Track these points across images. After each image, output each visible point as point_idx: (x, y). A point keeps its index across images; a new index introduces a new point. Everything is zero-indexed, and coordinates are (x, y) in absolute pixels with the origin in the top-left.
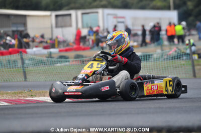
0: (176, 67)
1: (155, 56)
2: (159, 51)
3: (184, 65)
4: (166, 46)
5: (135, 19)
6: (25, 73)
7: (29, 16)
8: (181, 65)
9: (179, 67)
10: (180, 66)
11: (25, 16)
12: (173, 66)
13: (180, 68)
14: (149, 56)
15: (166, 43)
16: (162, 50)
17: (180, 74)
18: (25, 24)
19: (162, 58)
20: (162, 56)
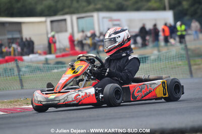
0: (172, 68)
1: (152, 57)
2: (156, 52)
3: (180, 65)
4: (162, 47)
5: (130, 21)
6: (21, 80)
7: (24, 23)
8: (177, 65)
9: (175, 68)
11: (20, 24)
13: (177, 69)
14: (145, 58)
15: (162, 43)
17: (176, 74)
18: (20, 31)
19: (158, 59)
20: (158, 57)
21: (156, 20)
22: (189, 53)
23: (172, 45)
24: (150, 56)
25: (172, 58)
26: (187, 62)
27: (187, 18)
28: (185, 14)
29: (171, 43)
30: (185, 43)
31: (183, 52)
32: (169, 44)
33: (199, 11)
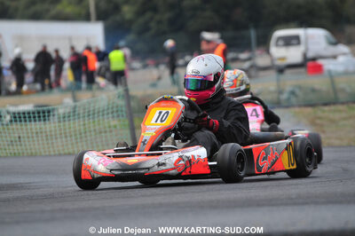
0: (100, 132)
1: (61, 111)
2: (68, 100)
3: (115, 127)
5: (21, 39)
8: (110, 127)
9: (106, 132)
10: (108, 130)
12: (95, 130)
13: (108, 134)
14: (49, 112)
19: (74, 115)
20: (74, 112)
21: (70, 39)
22: (132, 104)
23: (100, 88)
24: (57, 109)
26: (127, 122)
29: (98, 84)
30: (126, 85)
31: (122, 103)
32: (94, 86)
33: (153, 24)
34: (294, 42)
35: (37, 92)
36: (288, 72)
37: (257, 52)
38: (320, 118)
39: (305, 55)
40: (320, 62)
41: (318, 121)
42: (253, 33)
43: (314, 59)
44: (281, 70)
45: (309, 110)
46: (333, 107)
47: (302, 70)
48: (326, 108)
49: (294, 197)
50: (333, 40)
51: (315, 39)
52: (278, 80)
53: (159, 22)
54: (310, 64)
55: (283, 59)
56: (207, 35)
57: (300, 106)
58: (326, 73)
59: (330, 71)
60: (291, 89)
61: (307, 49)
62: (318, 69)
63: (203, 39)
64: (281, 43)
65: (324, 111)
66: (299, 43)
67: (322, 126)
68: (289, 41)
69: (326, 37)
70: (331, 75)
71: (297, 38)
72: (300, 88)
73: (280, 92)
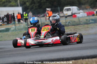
1: (12, 29)
2: (14, 26)
4: (17, 24)
15: (17, 22)
16: (15, 26)
19: (15, 30)
20: (15, 29)
21: (14, 11)
24: (10, 28)
25: (21, 29)
27: (28, 10)
28: (28, 9)
29: (21, 22)
30: (28, 22)
33: (34, 7)
34: (69, 10)
35: (6, 24)
36: (68, 17)
37: (60, 13)
38: (76, 28)
39: (72, 13)
40: (76, 15)
41: (76, 29)
42: (59, 8)
43: (74, 14)
44: (66, 17)
45: (73, 26)
46: (79, 26)
47: (71, 17)
48: (78, 26)
49: (69, 48)
50: (79, 9)
51: (74, 9)
52: (66, 20)
53: (36, 6)
54: (73, 15)
55: (67, 14)
56: (48, 9)
57: (71, 26)
58: (77, 17)
59: (78, 17)
60: (69, 21)
61: (72, 11)
62: (75, 16)
63: (47, 10)
64: (66, 10)
65: (77, 27)
66: (70, 10)
67: (76, 30)
68: (68, 10)
69: (77, 8)
70: (79, 18)
71: (70, 9)
72: (71, 21)
73: (66, 22)
